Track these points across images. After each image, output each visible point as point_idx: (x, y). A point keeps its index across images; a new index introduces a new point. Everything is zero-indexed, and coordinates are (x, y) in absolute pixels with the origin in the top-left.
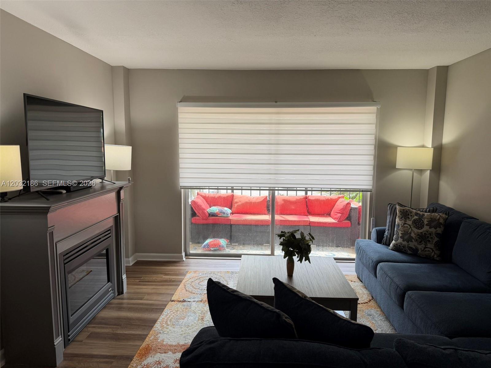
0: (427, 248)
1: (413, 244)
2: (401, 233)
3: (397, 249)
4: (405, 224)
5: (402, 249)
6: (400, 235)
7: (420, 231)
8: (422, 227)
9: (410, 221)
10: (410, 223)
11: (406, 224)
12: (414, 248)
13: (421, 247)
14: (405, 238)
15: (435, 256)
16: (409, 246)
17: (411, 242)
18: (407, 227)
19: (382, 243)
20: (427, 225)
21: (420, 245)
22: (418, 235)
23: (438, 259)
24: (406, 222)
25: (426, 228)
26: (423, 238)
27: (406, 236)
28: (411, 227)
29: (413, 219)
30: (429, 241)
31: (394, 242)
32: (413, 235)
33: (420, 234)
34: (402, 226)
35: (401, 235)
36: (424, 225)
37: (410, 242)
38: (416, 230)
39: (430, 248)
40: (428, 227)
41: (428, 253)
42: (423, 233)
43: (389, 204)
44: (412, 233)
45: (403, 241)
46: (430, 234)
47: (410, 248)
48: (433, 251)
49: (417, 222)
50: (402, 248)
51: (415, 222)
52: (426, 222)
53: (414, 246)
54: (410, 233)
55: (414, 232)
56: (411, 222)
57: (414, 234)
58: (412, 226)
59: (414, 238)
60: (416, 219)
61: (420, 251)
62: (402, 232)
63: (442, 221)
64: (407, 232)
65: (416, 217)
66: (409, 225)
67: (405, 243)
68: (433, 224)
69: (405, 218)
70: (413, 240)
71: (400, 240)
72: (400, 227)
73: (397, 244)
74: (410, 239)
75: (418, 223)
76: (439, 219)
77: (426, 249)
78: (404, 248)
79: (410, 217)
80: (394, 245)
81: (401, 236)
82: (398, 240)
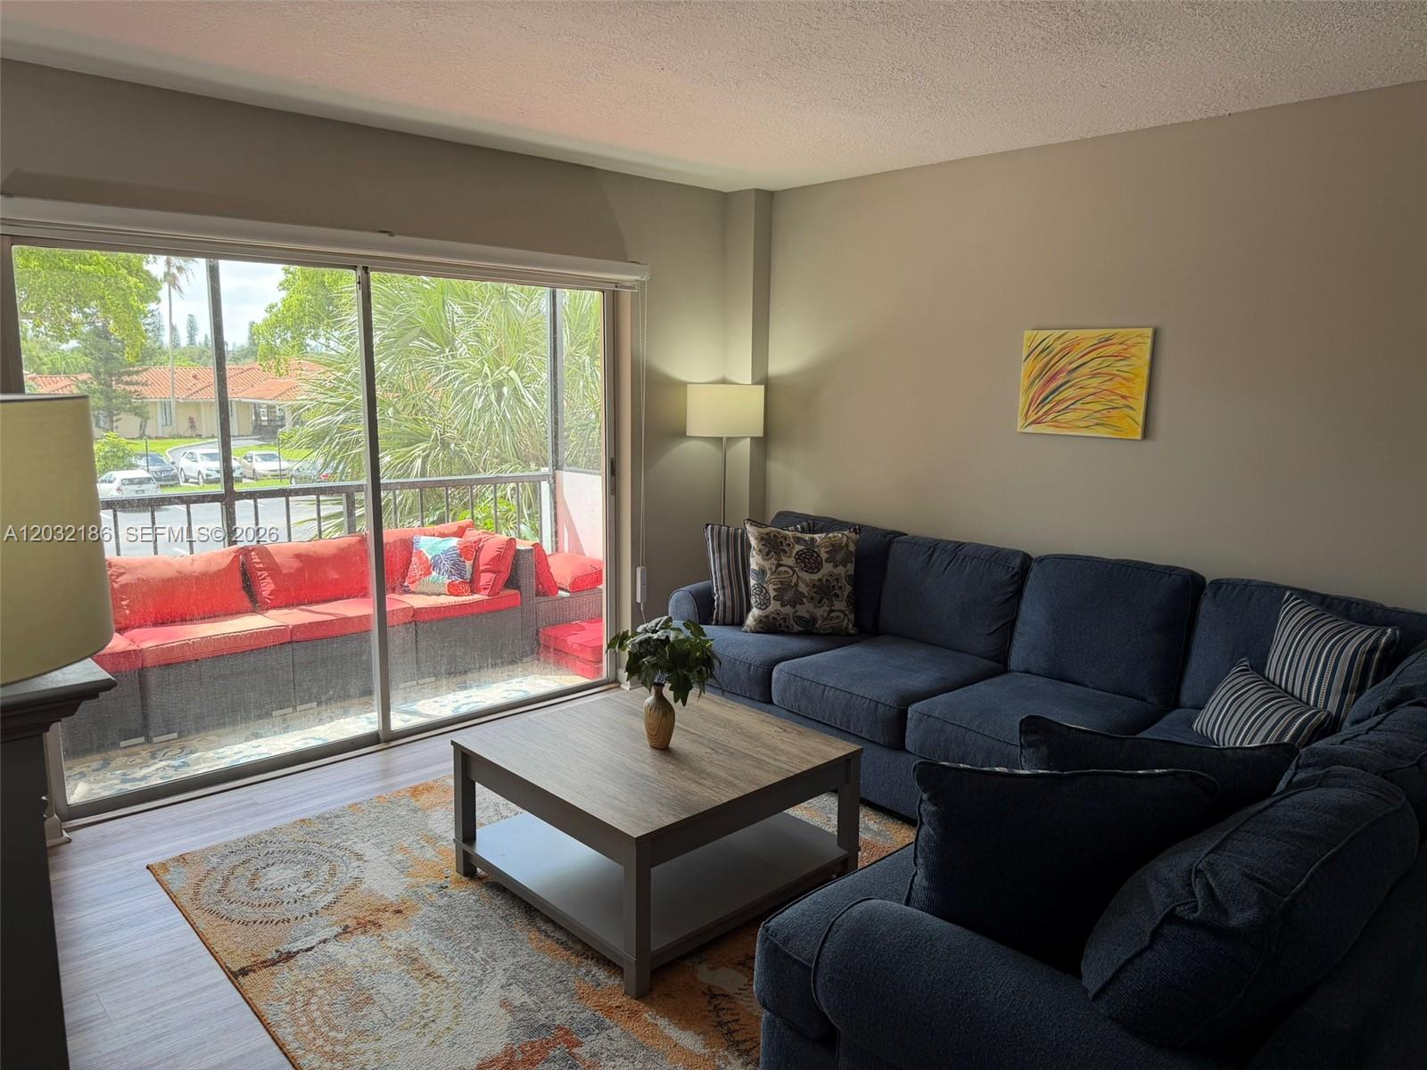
0: (834, 611)
1: (804, 610)
2: (774, 589)
3: (768, 626)
4: (779, 565)
5: (780, 625)
6: (772, 594)
7: (816, 577)
8: (818, 568)
9: (788, 557)
10: (790, 561)
11: (781, 565)
12: (808, 616)
13: (821, 612)
14: (786, 598)
15: (850, 626)
16: (797, 614)
17: (800, 604)
18: (786, 572)
19: (714, 622)
20: (827, 561)
21: (820, 607)
22: (814, 586)
23: (853, 632)
24: (781, 562)
25: (827, 568)
26: (824, 591)
27: (787, 592)
28: (794, 571)
29: (794, 552)
30: (836, 595)
31: (755, 612)
32: (803, 588)
33: (818, 584)
34: (773, 573)
35: (775, 593)
36: (821, 563)
37: (798, 606)
38: (807, 576)
39: (840, 611)
40: (831, 564)
41: (836, 621)
42: (824, 581)
43: (707, 525)
44: (801, 584)
45: (783, 605)
46: (837, 580)
47: (799, 619)
48: (845, 615)
49: (805, 558)
50: (781, 622)
51: (800, 557)
52: (824, 556)
53: (808, 612)
54: (797, 585)
55: (804, 581)
56: (793, 559)
57: (804, 586)
58: (796, 569)
59: (806, 594)
60: (801, 550)
61: (819, 622)
62: (775, 587)
63: (852, 548)
64: (789, 584)
65: (798, 548)
66: (791, 567)
67: (788, 610)
68: (839, 557)
69: (776, 553)
70: (805, 600)
71: (774, 606)
72: (768, 575)
73: (766, 616)
74: (797, 599)
75: (809, 559)
76: (847, 545)
77: (832, 615)
78: (785, 621)
79: (787, 549)
80: (759, 620)
81: (775, 596)
82: (767, 607)
